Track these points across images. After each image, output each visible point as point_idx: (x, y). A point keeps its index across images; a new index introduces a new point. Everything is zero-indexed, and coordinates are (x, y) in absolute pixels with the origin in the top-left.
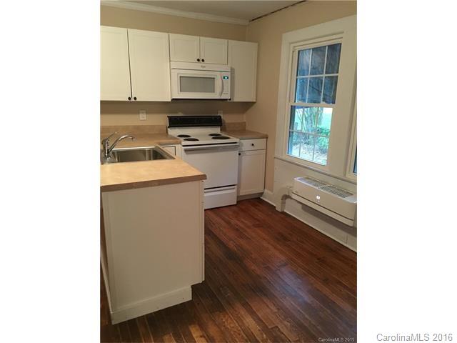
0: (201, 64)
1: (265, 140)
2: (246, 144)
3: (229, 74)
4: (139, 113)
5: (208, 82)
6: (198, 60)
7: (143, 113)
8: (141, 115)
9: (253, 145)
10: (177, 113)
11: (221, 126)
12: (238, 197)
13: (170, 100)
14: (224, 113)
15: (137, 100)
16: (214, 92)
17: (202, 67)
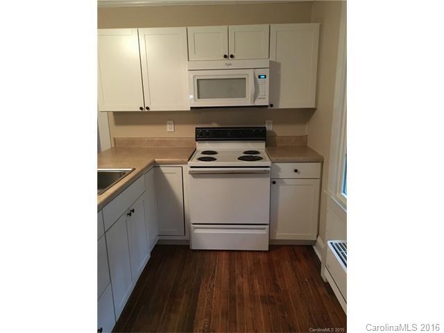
0: (230, 61)
1: (320, 164)
2: (285, 169)
3: (267, 72)
4: (166, 124)
5: (235, 85)
6: (225, 56)
7: (170, 124)
8: (168, 126)
9: (296, 171)
10: (210, 123)
11: (265, 140)
12: (270, 241)
13: (189, 109)
14: (275, 123)
15: (151, 110)
16: (245, 97)
17: (226, 64)
